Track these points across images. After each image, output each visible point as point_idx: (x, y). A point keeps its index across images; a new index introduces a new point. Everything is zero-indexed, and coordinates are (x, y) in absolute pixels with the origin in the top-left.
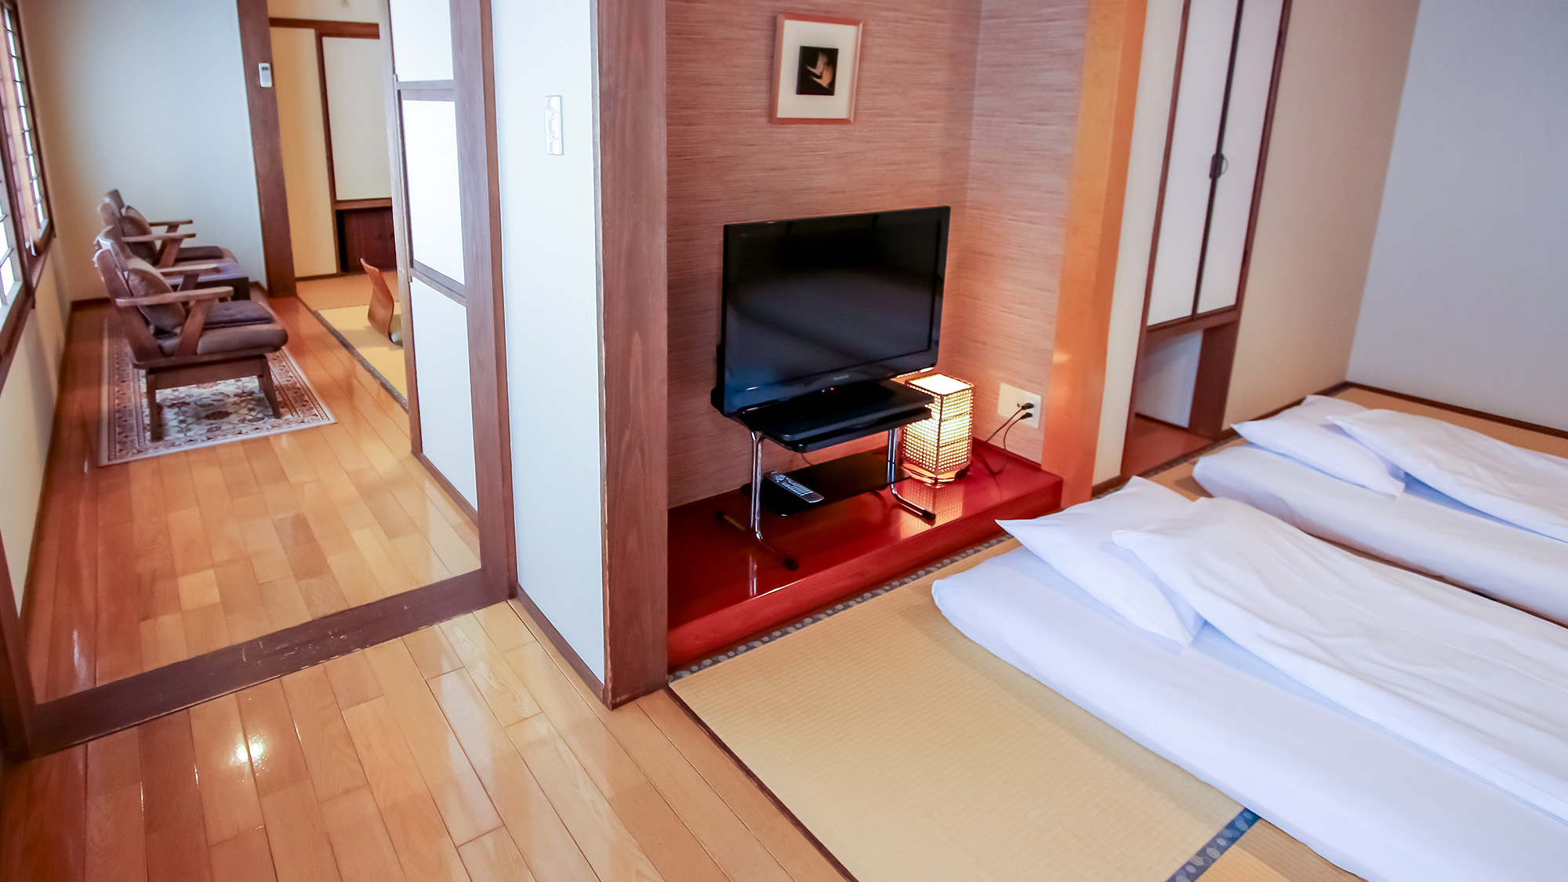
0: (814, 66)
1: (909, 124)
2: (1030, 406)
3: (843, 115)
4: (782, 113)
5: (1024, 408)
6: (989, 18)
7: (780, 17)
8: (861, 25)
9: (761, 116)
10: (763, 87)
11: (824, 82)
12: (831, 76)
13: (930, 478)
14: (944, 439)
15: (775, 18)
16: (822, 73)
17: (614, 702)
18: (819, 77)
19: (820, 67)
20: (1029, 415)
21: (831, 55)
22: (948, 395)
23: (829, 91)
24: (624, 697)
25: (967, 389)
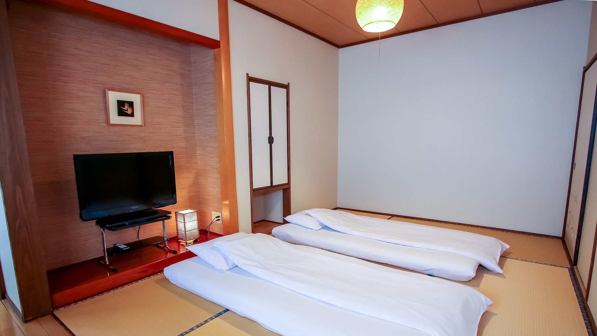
0: (124, 107)
1: (169, 128)
2: (219, 217)
3: (140, 124)
4: (112, 122)
5: (216, 217)
6: (195, 95)
7: (107, 90)
8: (142, 94)
9: (104, 123)
10: (103, 113)
11: (129, 112)
12: (132, 110)
13: (184, 243)
14: (187, 229)
15: (105, 90)
16: (127, 109)
17: (25, 320)
18: (127, 111)
19: (126, 107)
20: (219, 220)
21: (131, 104)
22: (186, 214)
23: (132, 115)
24: (31, 318)
25: (194, 212)
